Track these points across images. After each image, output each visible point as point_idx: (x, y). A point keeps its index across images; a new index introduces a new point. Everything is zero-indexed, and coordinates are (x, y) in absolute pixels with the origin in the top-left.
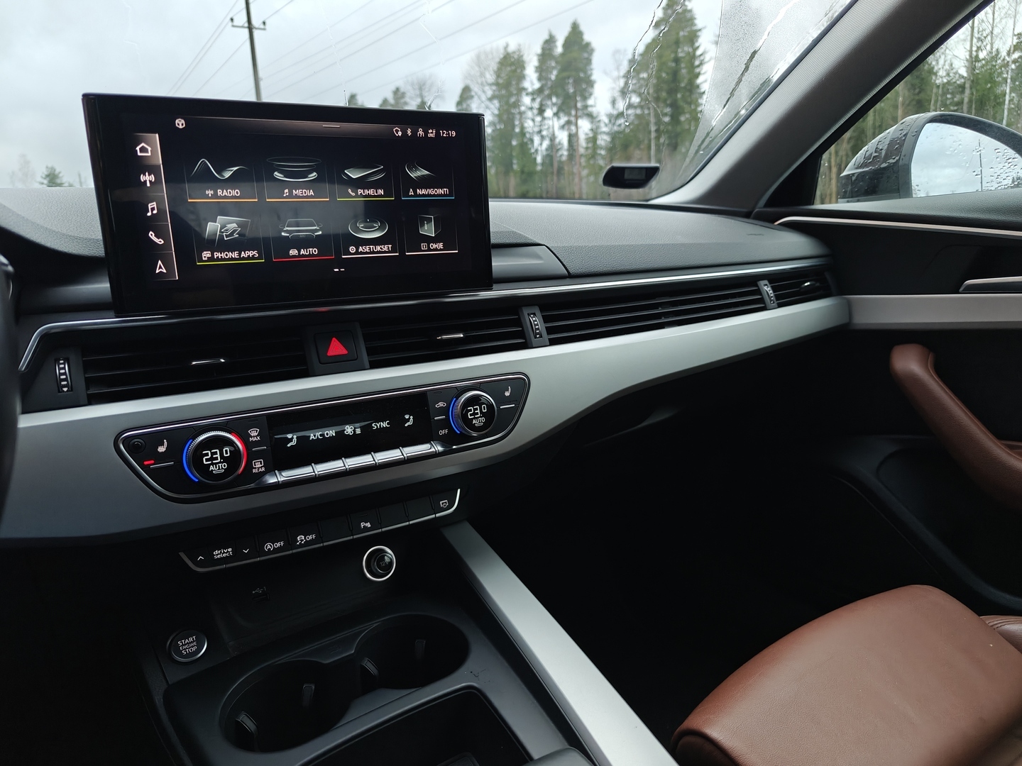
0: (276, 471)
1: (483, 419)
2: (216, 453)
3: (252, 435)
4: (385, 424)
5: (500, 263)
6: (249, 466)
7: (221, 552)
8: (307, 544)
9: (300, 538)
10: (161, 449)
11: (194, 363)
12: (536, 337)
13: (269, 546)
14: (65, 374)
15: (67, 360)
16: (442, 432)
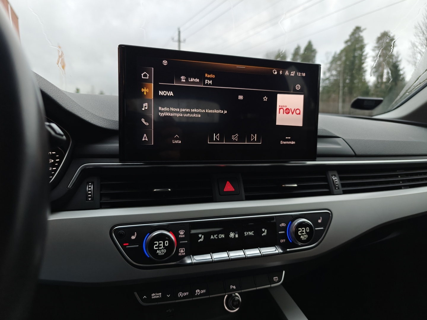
0: (191, 256)
1: (306, 236)
2: (161, 243)
3: (181, 234)
4: (251, 233)
5: (321, 146)
6: (177, 252)
7: (155, 295)
8: (201, 295)
9: (198, 291)
10: (133, 237)
11: (155, 190)
12: (336, 189)
13: (181, 294)
14: (91, 190)
15: (93, 183)
16: (282, 241)
